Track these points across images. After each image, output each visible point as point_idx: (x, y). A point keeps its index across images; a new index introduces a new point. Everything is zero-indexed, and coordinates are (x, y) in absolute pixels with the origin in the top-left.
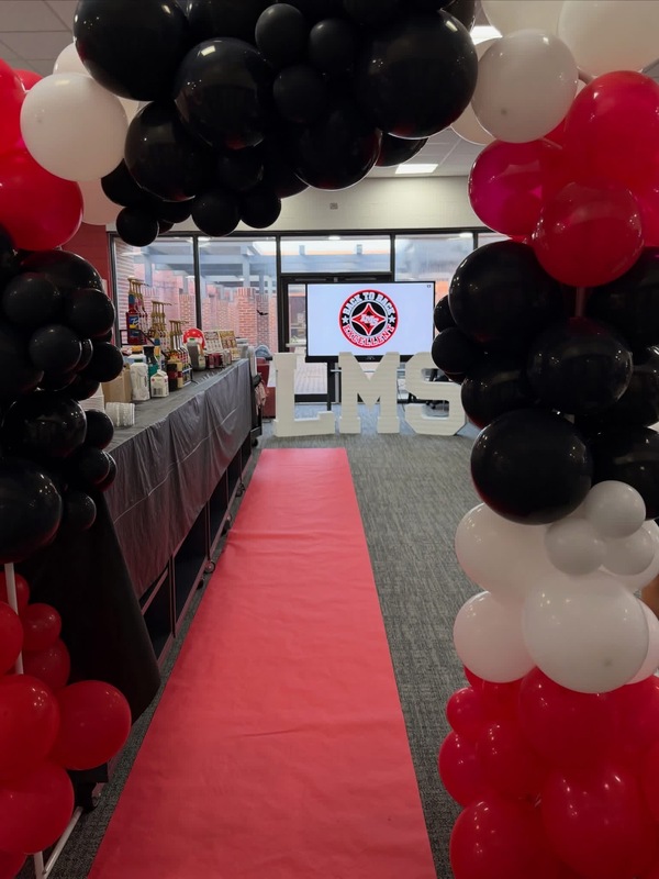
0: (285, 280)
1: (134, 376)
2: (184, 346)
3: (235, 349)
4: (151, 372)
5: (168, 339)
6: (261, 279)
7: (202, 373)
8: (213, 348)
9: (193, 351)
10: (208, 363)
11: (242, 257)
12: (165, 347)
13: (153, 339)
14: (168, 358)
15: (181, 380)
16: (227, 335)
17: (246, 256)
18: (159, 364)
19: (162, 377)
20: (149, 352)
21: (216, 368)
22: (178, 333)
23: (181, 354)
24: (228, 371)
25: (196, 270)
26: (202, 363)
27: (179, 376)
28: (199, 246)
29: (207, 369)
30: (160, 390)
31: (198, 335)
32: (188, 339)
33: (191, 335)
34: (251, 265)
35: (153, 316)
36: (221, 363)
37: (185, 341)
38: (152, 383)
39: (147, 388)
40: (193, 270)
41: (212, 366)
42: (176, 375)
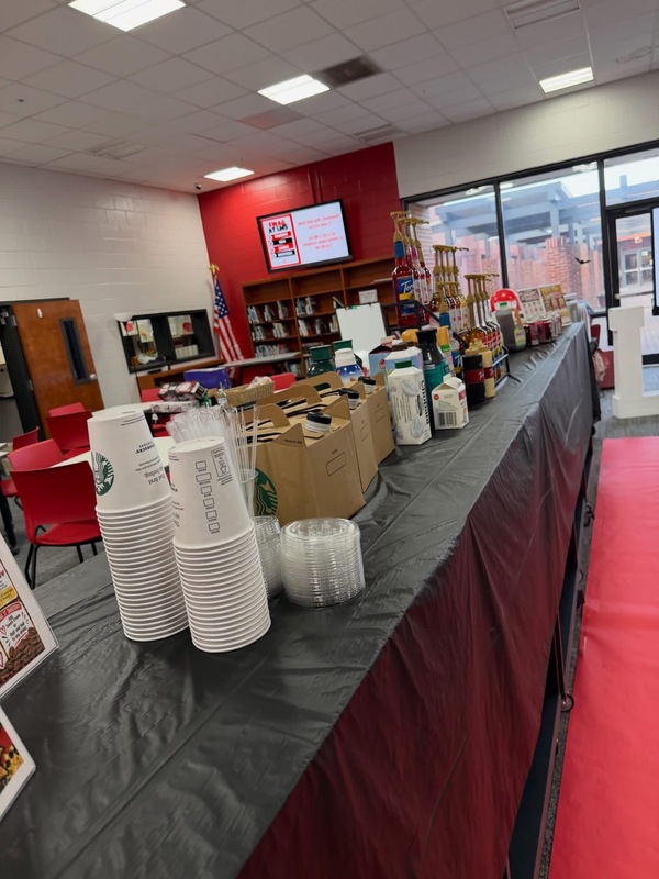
0: (610, 215)
1: (397, 396)
2: (492, 319)
3: (565, 310)
4: (431, 382)
5: (464, 310)
6: (570, 228)
7: (523, 356)
8: (533, 314)
9: (507, 323)
10: (529, 338)
11: (549, 204)
12: (460, 325)
13: (437, 314)
14: (465, 345)
15: (490, 382)
16: (552, 291)
17: (554, 201)
18: (448, 360)
19: (452, 388)
20: (427, 341)
21: (542, 344)
22: (479, 297)
23: (487, 336)
24: (562, 346)
25: (500, 229)
26: (520, 340)
27: (488, 375)
28: (503, 200)
29: (529, 347)
30: (451, 417)
31: (510, 296)
32: (497, 306)
33: (500, 299)
34: (561, 211)
35: (437, 274)
36: (549, 334)
37: (493, 309)
38: (435, 404)
39: (424, 419)
40: (496, 230)
41: (535, 342)
42: (482, 375)
